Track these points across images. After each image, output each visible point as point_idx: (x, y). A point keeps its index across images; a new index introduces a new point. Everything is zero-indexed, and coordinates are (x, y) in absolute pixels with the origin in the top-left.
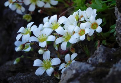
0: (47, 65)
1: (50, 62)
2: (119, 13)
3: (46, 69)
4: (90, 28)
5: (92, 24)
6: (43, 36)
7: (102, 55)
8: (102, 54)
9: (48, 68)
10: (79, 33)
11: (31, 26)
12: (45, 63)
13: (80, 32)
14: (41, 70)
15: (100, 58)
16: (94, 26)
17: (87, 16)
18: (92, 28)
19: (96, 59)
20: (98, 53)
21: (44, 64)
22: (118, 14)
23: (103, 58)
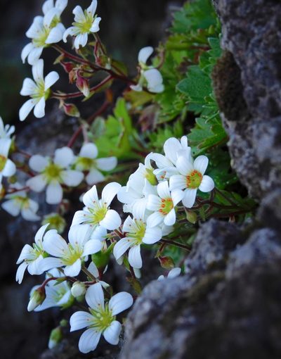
0: (102, 319)
1: (108, 310)
2: (230, 123)
3: (103, 331)
4: (184, 190)
5: (188, 178)
6: (72, 249)
7: (212, 243)
8: (211, 239)
9: (107, 326)
10: (161, 211)
11: (44, 235)
12: (95, 316)
13: (163, 206)
14: (89, 336)
15: (207, 250)
16: (192, 179)
17: (170, 161)
18: (189, 187)
19: (200, 257)
20: (201, 240)
21: (93, 318)
22: (227, 126)
23: (214, 249)
